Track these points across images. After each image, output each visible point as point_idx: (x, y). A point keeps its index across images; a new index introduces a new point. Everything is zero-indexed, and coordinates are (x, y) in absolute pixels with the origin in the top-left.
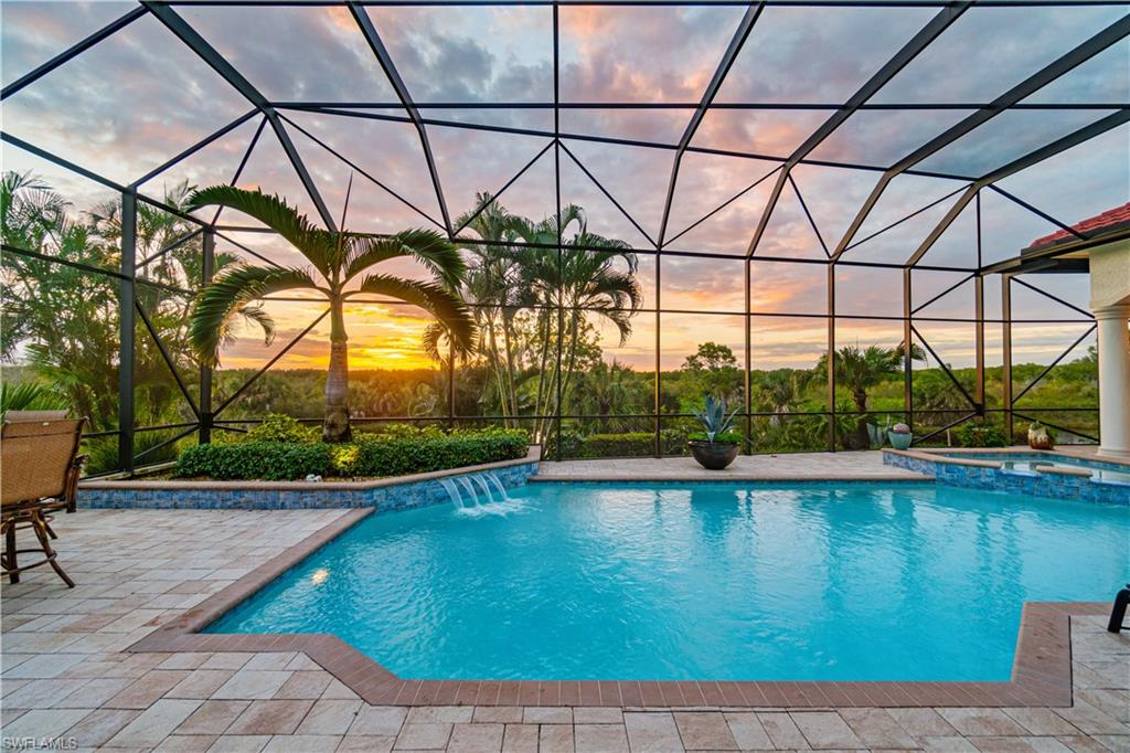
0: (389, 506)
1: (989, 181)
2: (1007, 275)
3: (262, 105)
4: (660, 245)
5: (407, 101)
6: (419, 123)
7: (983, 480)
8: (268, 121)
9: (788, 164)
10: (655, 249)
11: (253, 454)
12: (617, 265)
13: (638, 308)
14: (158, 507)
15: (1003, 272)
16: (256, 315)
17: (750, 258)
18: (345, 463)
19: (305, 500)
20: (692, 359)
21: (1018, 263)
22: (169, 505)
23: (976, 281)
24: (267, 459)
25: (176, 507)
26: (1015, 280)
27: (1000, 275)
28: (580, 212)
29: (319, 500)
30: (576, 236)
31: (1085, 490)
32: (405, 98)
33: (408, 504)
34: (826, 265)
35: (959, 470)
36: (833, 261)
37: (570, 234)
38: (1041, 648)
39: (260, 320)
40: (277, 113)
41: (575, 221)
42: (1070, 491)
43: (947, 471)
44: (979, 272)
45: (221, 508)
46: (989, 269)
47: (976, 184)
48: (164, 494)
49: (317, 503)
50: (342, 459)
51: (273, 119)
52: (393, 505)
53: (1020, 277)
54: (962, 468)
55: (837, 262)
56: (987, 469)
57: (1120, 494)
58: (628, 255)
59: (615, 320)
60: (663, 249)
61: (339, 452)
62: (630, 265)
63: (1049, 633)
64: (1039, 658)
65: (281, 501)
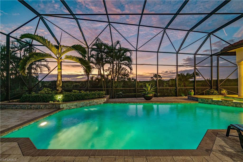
0: (67, 108)
1: (212, 34)
2: (218, 56)
3: (38, 15)
4: (137, 49)
5: (72, 13)
6: (76, 19)
7: (209, 102)
8: (41, 19)
9: (165, 29)
10: (136, 50)
11: (38, 97)
12: (128, 54)
13: (132, 63)
14: (12, 109)
15: (217, 55)
16: (46, 66)
17: (158, 52)
18: (59, 99)
19: (47, 107)
20: (152, 78)
21: (220, 53)
22: (15, 108)
23: (211, 58)
24: (40, 98)
25: (16, 109)
26: (220, 57)
27: (216, 56)
28: (120, 42)
29: (50, 107)
30: (119, 48)
31: (232, 104)
32: (71, 13)
33: (72, 108)
34: (176, 54)
35: (204, 100)
36: (177, 53)
37: (118, 47)
38: (207, 141)
39: (47, 67)
40: (42, 17)
41: (118, 44)
42: (229, 104)
43: (201, 100)
44: (211, 56)
45: (27, 109)
46: (214, 55)
47: (209, 34)
48: (14, 106)
49: (50, 108)
50: (59, 98)
51: (42, 18)
52: (68, 108)
53: (221, 56)
54: (204, 99)
55: (178, 53)
56: (210, 100)
57: (240, 105)
58: (130, 51)
59: (129, 67)
60: (137, 50)
61: (58, 96)
62: (131, 54)
63: (211, 137)
64: (206, 143)
65: (41, 107)
